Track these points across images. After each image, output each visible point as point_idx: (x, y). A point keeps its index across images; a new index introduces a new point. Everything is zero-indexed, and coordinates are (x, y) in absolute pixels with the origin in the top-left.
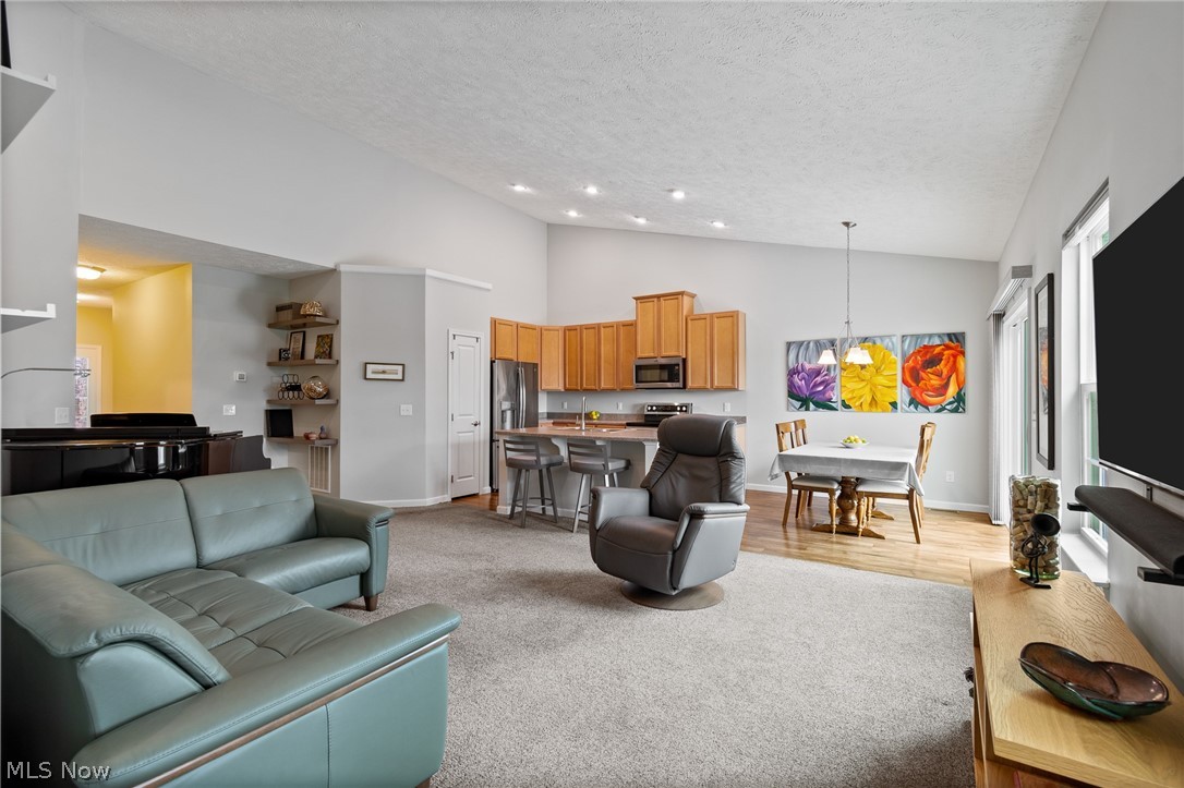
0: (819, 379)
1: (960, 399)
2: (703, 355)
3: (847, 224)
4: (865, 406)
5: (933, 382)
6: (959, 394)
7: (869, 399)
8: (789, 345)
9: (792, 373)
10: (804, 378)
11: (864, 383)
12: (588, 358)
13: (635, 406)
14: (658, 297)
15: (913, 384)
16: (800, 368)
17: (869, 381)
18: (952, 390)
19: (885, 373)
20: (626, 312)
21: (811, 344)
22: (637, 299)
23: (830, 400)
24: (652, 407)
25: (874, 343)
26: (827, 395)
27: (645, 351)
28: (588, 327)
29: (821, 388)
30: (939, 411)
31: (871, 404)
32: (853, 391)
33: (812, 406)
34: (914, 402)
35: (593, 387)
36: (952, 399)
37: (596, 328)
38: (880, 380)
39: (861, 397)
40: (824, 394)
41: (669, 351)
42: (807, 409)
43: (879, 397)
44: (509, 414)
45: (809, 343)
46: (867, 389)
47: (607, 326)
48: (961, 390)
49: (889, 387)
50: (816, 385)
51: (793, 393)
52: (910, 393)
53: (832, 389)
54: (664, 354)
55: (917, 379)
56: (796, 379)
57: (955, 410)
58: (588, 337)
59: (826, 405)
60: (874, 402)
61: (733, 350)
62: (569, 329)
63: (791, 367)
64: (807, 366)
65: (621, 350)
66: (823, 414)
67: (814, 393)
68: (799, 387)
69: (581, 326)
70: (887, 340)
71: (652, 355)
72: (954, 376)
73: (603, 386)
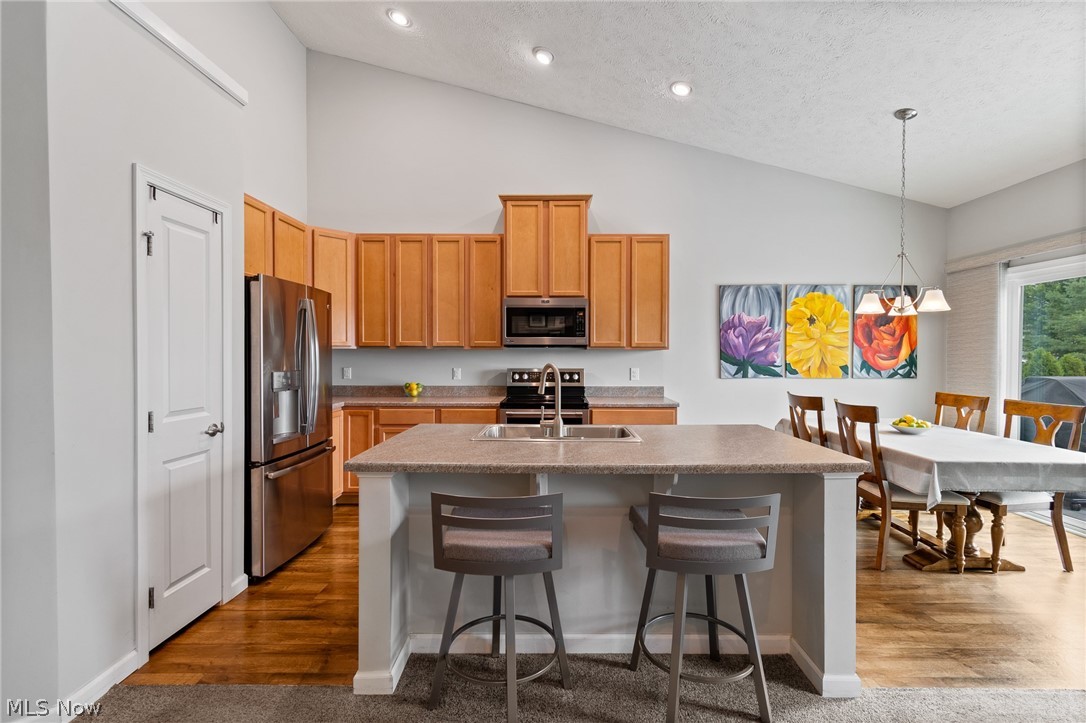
0: (760, 336)
1: (912, 362)
2: (617, 297)
3: (902, 114)
4: (814, 371)
5: (886, 342)
6: (911, 356)
7: (818, 362)
8: (721, 290)
9: (724, 328)
10: (742, 335)
11: (814, 343)
12: (408, 292)
13: (485, 373)
14: (546, 200)
15: (866, 345)
16: (736, 320)
17: (818, 341)
18: (905, 352)
19: (836, 330)
20: (483, 219)
21: (751, 290)
22: (505, 199)
23: (773, 364)
24: (521, 374)
25: (825, 293)
26: (769, 357)
27: (523, 285)
28: (407, 239)
29: (762, 348)
30: (891, 376)
31: (819, 369)
32: (799, 352)
33: (751, 372)
34: (867, 366)
35: (419, 343)
36: (904, 363)
37: (426, 242)
38: (831, 338)
39: (809, 359)
40: (767, 354)
41: (563, 288)
42: (745, 376)
43: (828, 361)
44: (285, 398)
45: (748, 288)
46: (816, 350)
47: (445, 240)
48: (913, 352)
49: (839, 347)
50: (757, 344)
51: (726, 354)
52: (862, 355)
53: (776, 350)
54: (555, 292)
55: (870, 339)
56: (731, 335)
57: (907, 376)
58: (409, 258)
59: (767, 370)
60: (823, 366)
61: (662, 291)
62: (361, 241)
63: (725, 318)
64: (746, 319)
65: (474, 282)
66: (765, 381)
67: (753, 354)
68: (735, 347)
69: (393, 236)
70: (839, 290)
71: (533, 292)
72: (906, 335)
73: (437, 341)
